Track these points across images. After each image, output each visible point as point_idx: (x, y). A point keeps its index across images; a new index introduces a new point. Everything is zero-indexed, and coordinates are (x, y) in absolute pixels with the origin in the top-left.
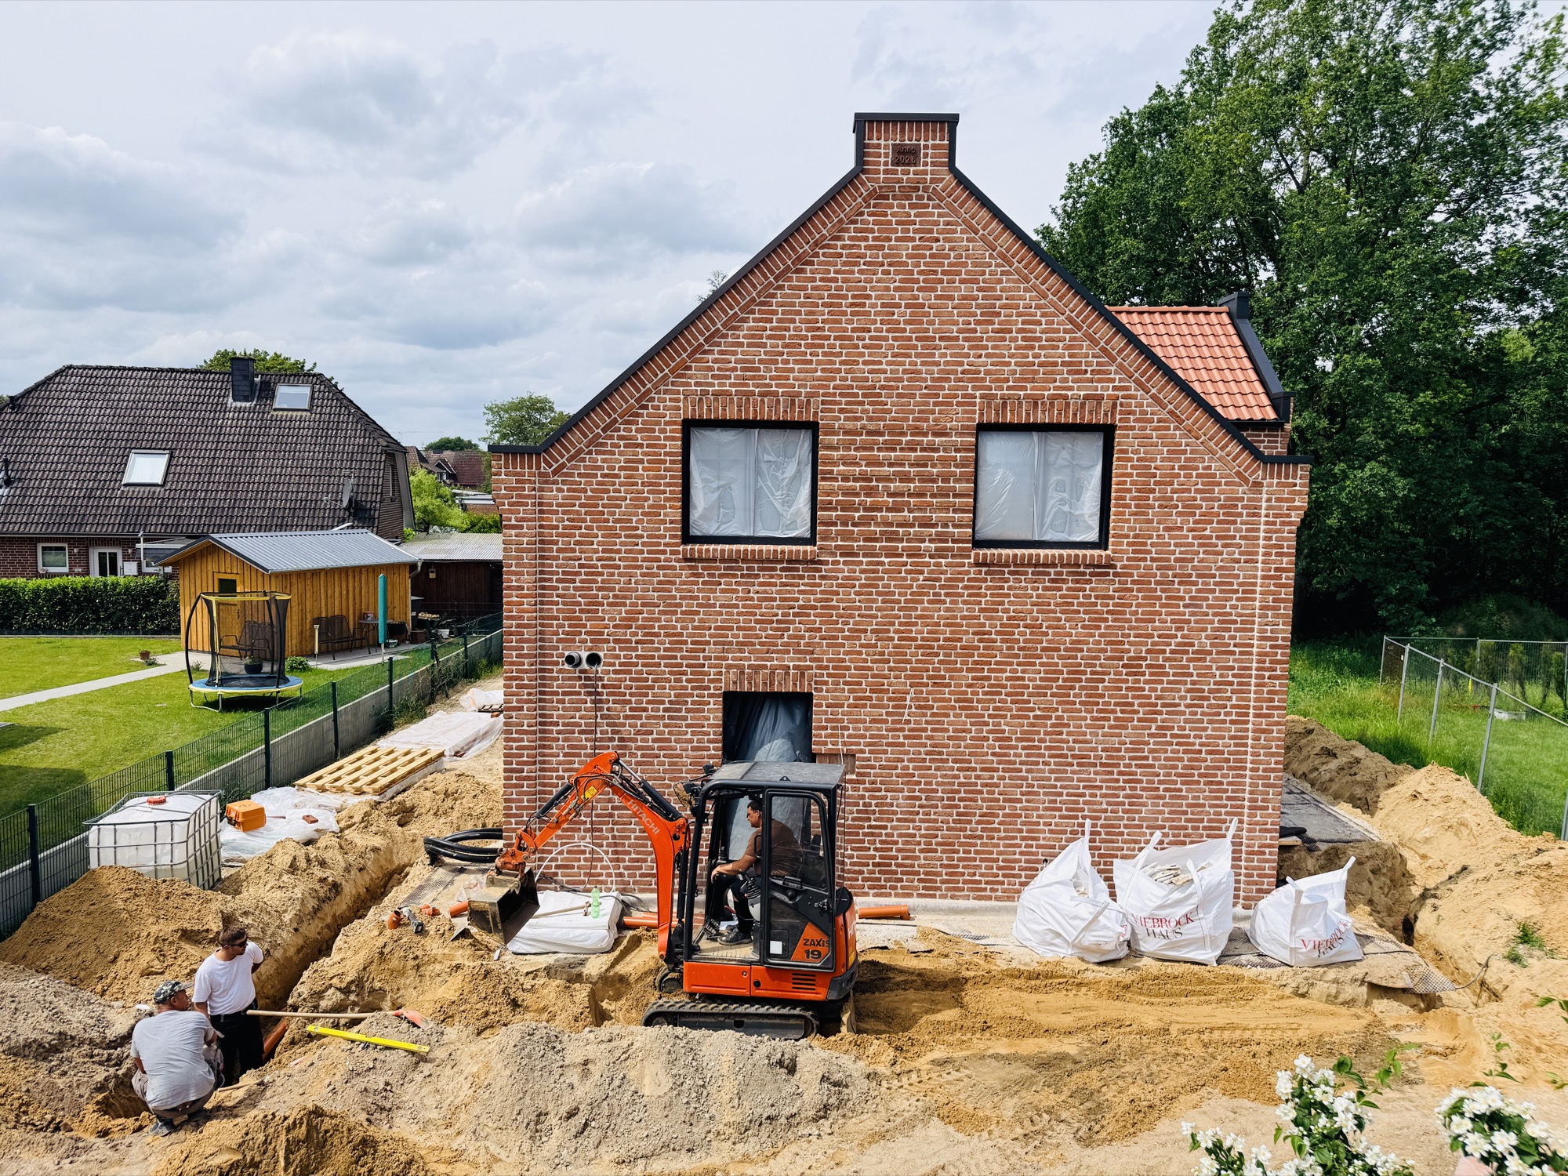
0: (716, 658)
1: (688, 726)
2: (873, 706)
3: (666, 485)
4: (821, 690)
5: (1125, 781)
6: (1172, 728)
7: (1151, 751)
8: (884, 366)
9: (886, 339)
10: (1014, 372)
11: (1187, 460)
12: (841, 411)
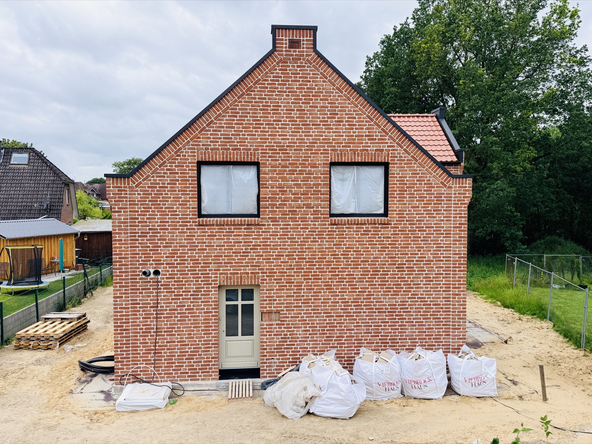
0: (215, 270)
1: (202, 302)
2: (287, 290)
3: (190, 191)
4: (264, 283)
5: (399, 319)
6: (418, 295)
7: (409, 305)
8: (288, 137)
9: (288, 125)
10: (345, 139)
11: (420, 177)
12: (269, 157)
